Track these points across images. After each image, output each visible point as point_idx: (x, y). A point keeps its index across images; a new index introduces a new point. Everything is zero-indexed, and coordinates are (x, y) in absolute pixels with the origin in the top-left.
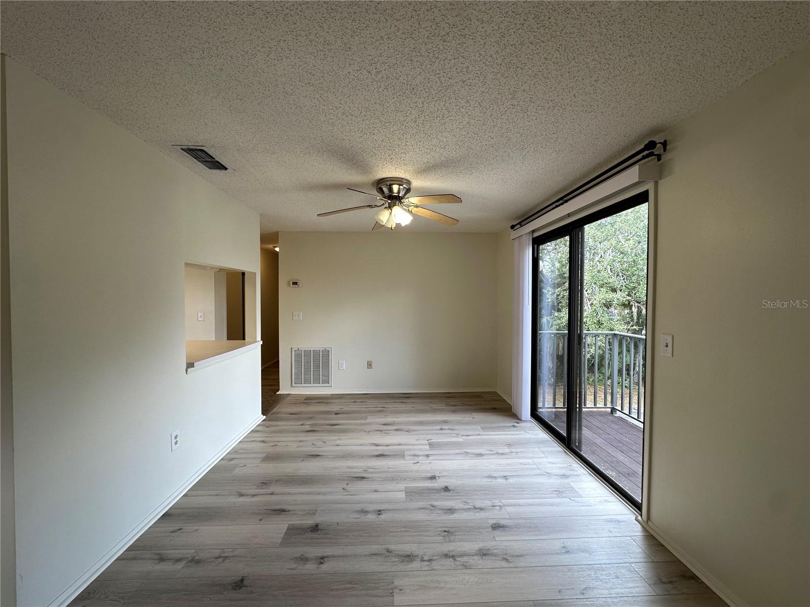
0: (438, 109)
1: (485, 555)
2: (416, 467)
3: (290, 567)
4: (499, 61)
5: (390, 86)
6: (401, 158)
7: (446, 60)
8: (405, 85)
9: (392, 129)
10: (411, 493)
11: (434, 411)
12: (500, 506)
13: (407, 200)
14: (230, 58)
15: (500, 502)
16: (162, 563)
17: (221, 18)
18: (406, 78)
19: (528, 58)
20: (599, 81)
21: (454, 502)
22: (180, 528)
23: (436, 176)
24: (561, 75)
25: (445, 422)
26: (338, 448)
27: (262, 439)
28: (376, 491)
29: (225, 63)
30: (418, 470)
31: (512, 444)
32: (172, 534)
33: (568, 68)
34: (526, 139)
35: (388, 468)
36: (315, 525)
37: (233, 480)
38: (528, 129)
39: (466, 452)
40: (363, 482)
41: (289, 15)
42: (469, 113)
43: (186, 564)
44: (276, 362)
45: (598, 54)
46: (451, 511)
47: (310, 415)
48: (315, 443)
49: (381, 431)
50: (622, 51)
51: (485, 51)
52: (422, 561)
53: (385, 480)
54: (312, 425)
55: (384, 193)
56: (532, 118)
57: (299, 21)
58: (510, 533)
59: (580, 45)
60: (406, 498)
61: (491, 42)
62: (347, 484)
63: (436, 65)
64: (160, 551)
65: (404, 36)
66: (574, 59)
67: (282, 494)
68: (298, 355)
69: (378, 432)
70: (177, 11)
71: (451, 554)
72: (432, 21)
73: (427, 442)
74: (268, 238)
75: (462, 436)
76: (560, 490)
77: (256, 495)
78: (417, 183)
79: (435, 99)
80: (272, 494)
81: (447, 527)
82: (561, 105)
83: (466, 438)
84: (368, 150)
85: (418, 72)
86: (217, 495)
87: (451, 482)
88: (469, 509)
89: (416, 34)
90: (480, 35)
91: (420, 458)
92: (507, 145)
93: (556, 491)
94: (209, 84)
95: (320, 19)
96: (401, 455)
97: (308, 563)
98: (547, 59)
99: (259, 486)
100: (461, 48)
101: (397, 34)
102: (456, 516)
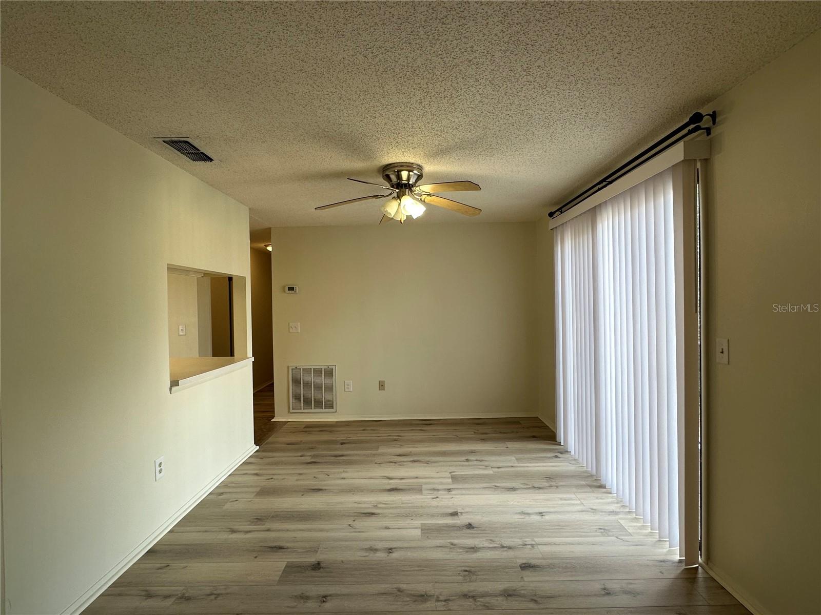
0: (445, 90)
1: (510, 595)
2: (435, 503)
3: (289, 605)
4: (506, 39)
5: (389, 69)
6: (408, 142)
7: (447, 42)
8: (406, 67)
9: (395, 112)
10: (427, 531)
11: (459, 440)
12: (531, 545)
13: (418, 188)
14: (217, 51)
15: (533, 540)
16: (150, 600)
17: (210, 15)
18: (406, 61)
19: (537, 35)
20: (621, 54)
21: (478, 540)
22: (168, 565)
23: (451, 159)
24: (578, 50)
25: (472, 452)
26: (343, 482)
27: (256, 472)
28: (387, 528)
29: (213, 55)
30: (438, 506)
31: (552, 477)
32: (160, 571)
33: (584, 43)
34: (550, 116)
35: (402, 503)
36: (317, 562)
37: (224, 516)
38: (551, 106)
39: (496, 486)
40: (373, 519)
41: (279, 8)
42: (481, 91)
43: (175, 600)
44: (270, 384)
45: (615, 27)
46: (474, 549)
47: (311, 446)
48: (316, 476)
49: (395, 463)
50: (641, 23)
51: (489, 31)
52: (438, 600)
53: (399, 516)
54: (313, 456)
55: (391, 181)
56: (553, 93)
57: (289, 13)
58: (541, 573)
59: (592, 20)
60: (421, 535)
61: (494, 22)
62: (354, 521)
63: (437, 46)
64: (148, 588)
65: (399, 21)
66: (589, 33)
67: (279, 531)
68: (296, 373)
69: (391, 464)
70: (166, 11)
71: (471, 594)
72: (428, 6)
73: (449, 475)
74: (259, 235)
75: (492, 467)
76: (606, 528)
77: (250, 532)
78: (429, 168)
79: (441, 79)
80: (268, 530)
81: (468, 567)
82: (584, 79)
83: (496, 470)
84: (370, 134)
85: (419, 54)
86: (206, 531)
87: (474, 519)
88: (495, 547)
89: (412, 19)
90: (480, 16)
91: (441, 492)
92: (530, 123)
93: (601, 529)
94: (196, 76)
95: (311, 11)
96: (418, 490)
97: (309, 601)
98: (558, 34)
99: (253, 522)
100: (462, 29)
101: (392, 19)
102: (478, 555)
